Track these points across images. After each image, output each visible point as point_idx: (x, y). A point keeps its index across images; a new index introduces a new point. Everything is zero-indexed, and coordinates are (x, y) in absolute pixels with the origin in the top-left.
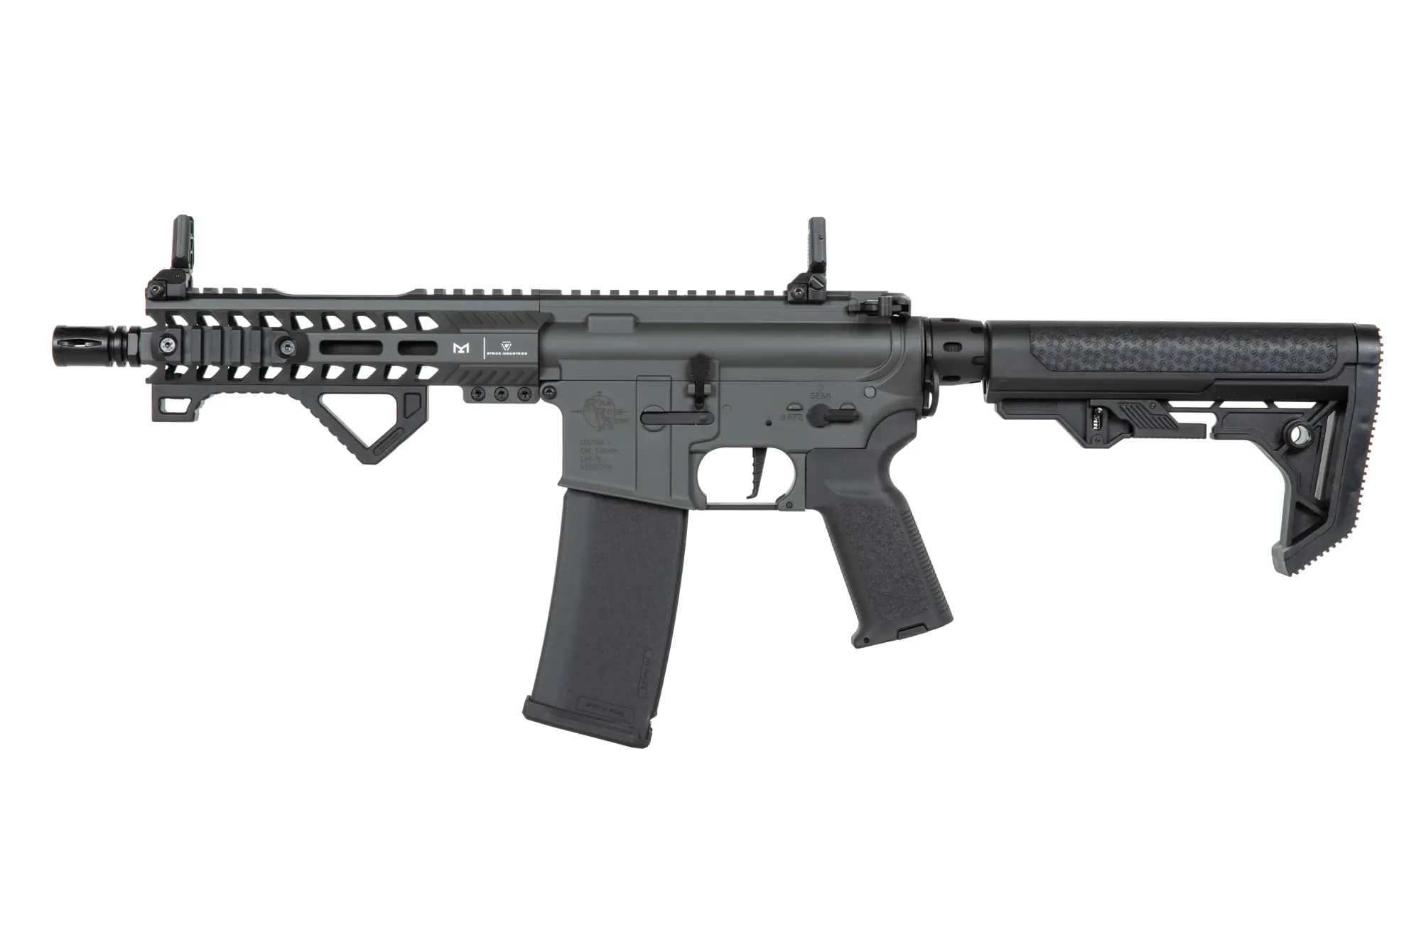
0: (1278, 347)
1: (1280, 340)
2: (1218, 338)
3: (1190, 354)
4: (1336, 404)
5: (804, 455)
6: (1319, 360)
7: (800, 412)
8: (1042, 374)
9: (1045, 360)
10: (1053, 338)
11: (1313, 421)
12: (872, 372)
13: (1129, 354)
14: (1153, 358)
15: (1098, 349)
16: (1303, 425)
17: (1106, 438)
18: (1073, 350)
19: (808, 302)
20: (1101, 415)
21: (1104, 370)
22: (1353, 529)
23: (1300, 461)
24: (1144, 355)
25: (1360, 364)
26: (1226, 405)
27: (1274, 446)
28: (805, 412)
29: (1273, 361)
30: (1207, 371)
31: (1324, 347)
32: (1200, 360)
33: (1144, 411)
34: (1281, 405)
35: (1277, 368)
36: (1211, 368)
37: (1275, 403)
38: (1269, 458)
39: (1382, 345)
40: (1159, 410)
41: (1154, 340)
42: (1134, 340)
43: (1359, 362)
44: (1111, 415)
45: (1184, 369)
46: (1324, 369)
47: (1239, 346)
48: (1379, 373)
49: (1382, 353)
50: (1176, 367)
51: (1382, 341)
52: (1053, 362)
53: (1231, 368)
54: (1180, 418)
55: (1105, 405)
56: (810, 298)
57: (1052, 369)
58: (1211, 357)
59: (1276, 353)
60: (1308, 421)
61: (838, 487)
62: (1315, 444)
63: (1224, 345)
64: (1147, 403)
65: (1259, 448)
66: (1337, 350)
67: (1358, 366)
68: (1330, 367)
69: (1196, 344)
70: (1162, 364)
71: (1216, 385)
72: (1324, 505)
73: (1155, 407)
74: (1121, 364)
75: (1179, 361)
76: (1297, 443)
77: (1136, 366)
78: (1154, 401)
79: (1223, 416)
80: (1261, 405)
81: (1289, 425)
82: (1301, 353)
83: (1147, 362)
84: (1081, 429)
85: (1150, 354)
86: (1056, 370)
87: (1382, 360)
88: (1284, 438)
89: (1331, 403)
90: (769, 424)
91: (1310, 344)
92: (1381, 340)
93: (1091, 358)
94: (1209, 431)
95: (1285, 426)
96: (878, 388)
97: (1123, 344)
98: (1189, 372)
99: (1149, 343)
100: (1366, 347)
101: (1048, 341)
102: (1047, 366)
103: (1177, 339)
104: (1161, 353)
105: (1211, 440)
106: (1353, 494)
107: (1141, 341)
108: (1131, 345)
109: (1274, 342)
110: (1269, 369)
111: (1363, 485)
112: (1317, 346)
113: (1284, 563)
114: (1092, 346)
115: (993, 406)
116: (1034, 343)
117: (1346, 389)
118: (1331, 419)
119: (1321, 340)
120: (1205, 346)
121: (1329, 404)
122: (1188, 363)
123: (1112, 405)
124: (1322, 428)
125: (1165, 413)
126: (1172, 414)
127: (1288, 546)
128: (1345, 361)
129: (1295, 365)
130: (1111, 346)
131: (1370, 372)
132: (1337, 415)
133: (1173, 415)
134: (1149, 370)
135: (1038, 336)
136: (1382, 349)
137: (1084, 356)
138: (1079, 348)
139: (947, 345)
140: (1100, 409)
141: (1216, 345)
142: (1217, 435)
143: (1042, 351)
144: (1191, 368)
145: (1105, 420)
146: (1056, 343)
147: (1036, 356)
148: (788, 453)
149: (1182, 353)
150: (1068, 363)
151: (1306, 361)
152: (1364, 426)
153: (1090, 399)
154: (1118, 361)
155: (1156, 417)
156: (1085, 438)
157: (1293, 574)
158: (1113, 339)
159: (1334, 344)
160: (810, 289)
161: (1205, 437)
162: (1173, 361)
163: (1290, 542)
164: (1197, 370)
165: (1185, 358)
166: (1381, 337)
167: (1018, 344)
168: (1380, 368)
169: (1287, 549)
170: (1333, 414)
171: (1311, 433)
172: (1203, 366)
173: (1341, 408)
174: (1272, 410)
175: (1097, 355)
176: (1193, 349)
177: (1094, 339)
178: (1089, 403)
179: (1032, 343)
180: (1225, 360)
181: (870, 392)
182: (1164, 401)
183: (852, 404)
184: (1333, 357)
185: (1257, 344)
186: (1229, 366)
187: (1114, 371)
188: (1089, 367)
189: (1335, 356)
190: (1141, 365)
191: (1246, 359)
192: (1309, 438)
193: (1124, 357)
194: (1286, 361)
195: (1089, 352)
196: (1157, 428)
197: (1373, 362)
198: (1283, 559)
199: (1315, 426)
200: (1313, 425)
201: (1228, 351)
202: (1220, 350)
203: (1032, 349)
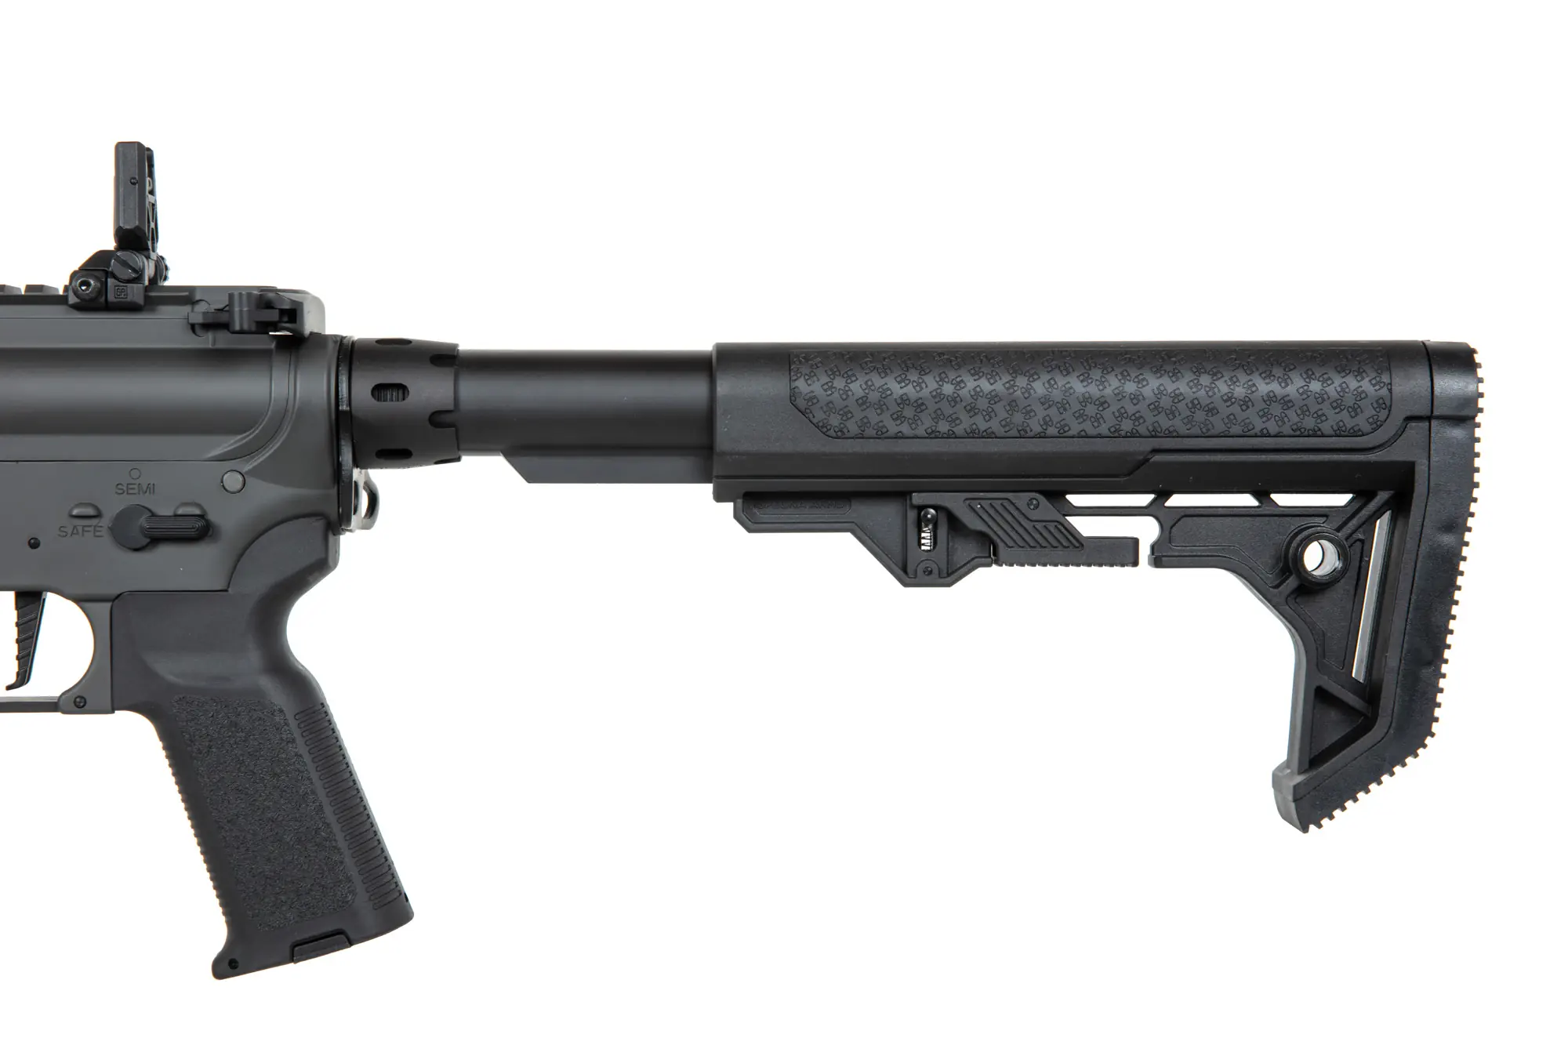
0: (1275, 387)
1: (1278, 372)
2: (1158, 371)
3: (1103, 403)
4: (1391, 498)
5: (108, 605)
6: (1355, 410)
7: (94, 522)
8: (813, 444)
9: (819, 416)
10: (833, 373)
11: (1347, 530)
12: (236, 442)
13: (982, 404)
14: (1028, 412)
15: (921, 395)
16: (1331, 540)
17: (944, 566)
18: (874, 396)
19: (109, 308)
20: (935, 523)
21: (933, 435)
22: (1428, 740)
23: (1324, 607)
24: (1013, 404)
25: (1438, 418)
26: (1177, 500)
27: (1270, 577)
28: (106, 522)
29: (1265, 415)
30: (1133, 435)
31: (1366, 385)
32: (1121, 415)
33: (1016, 513)
34: (1283, 500)
35: (1273, 428)
36: (1142, 430)
37: (1273, 496)
38: (1262, 602)
39: (1481, 380)
40: (1046, 509)
41: (1032, 376)
42: (992, 377)
43: (1436, 413)
44: (955, 524)
45: (1091, 431)
46: (1366, 428)
47: (1196, 385)
48: (1477, 435)
49: (1481, 395)
50: (1075, 428)
51: (1480, 373)
52: (835, 421)
53: (1183, 430)
54: (1087, 527)
55: (940, 503)
56: (111, 297)
57: (832, 433)
58: (1142, 407)
59: (1271, 398)
60: (1338, 530)
61: (172, 669)
62: (1352, 573)
63: (1170, 386)
64: (1022, 499)
65: (1244, 583)
66: (1390, 390)
67: (1434, 423)
68: (1377, 425)
69: (1113, 382)
70: (1047, 422)
71: (1154, 462)
72: (1370, 691)
73: (1037, 507)
74: (965, 423)
75: (1080, 416)
76: (1314, 573)
77: (995, 425)
78: (1037, 495)
79: (1172, 522)
80: (1247, 500)
81: (1299, 538)
82: (1321, 398)
83: (1018, 418)
84: (897, 549)
85: (1022, 403)
86: (841, 435)
87: (1481, 410)
88: (1290, 564)
89: (1383, 496)
90: (34, 544)
91: (1338, 380)
92: (1479, 370)
93: (909, 412)
94: (1144, 552)
95: (1290, 543)
96: (248, 472)
97: (971, 383)
98: (1100, 436)
99: (1022, 381)
100: (1449, 384)
101: (824, 379)
102: (822, 428)
103: (1077, 374)
104: (1046, 402)
105: (1149, 567)
106: (1425, 672)
107: (1006, 378)
108: (985, 385)
109: (1268, 376)
110: (1257, 430)
111: (1447, 654)
112: (1353, 383)
113: (1293, 806)
114: (910, 390)
115: (729, 507)
116: (797, 383)
117: (1409, 468)
118: (1381, 526)
119: (1360, 373)
120: (1130, 387)
121: (1378, 497)
122: (1098, 419)
123: (955, 502)
124: (1365, 545)
125: (1059, 517)
126: (1072, 520)
127: (1300, 773)
128: (1409, 414)
129: (1309, 423)
130: (948, 389)
131: (1457, 433)
132: (1393, 521)
133: (1075, 521)
134: (1022, 434)
135: (805, 370)
136: (1482, 388)
137: (894, 408)
138: (885, 393)
139: (379, 390)
140: (932, 511)
141: (1153, 384)
142: (1161, 558)
143: (812, 399)
144: (1104, 429)
145: (943, 531)
146: (839, 383)
147: (801, 407)
148: (79, 600)
149: (1086, 400)
150: (864, 423)
151: (1330, 413)
152: (1447, 539)
153: (911, 493)
154: (961, 418)
155: (1039, 526)
156: (905, 571)
157: (1312, 827)
158: (952, 375)
159: (1385, 378)
160: (110, 281)
161: (1135, 563)
162: (1068, 416)
163: (1307, 766)
164: (1115, 434)
165: (1091, 410)
166: (1479, 366)
167: (767, 386)
168: (1478, 425)
169: (1299, 779)
170: (1387, 516)
171: (1343, 555)
172: (1127, 426)
173: (1400, 505)
174: (1267, 510)
175: (920, 406)
176: (1108, 391)
177: (913, 376)
178: (911, 499)
179: (794, 385)
180: (1171, 414)
181: (233, 481)
182: (1056, 496)
183: (198, 506)
184: (1385, 405)
185: (1234, 381)
186: (1178, 424)
187: (951, 435)
188: (905, 429)
189: (1388, 404)
190: (1006, 424)
191: (1212, 411)
192: (1338, 564)
193: (972, 410)
194: (1291, 414)
195: (904, 401)
196: (1042, 547)
197: (1465, 414)
198: (1290, 798)
199: (1351, 540)
200: (1347, 539)
201: (1177, 396)
202: (1160, 393)
203: (793, 395)
